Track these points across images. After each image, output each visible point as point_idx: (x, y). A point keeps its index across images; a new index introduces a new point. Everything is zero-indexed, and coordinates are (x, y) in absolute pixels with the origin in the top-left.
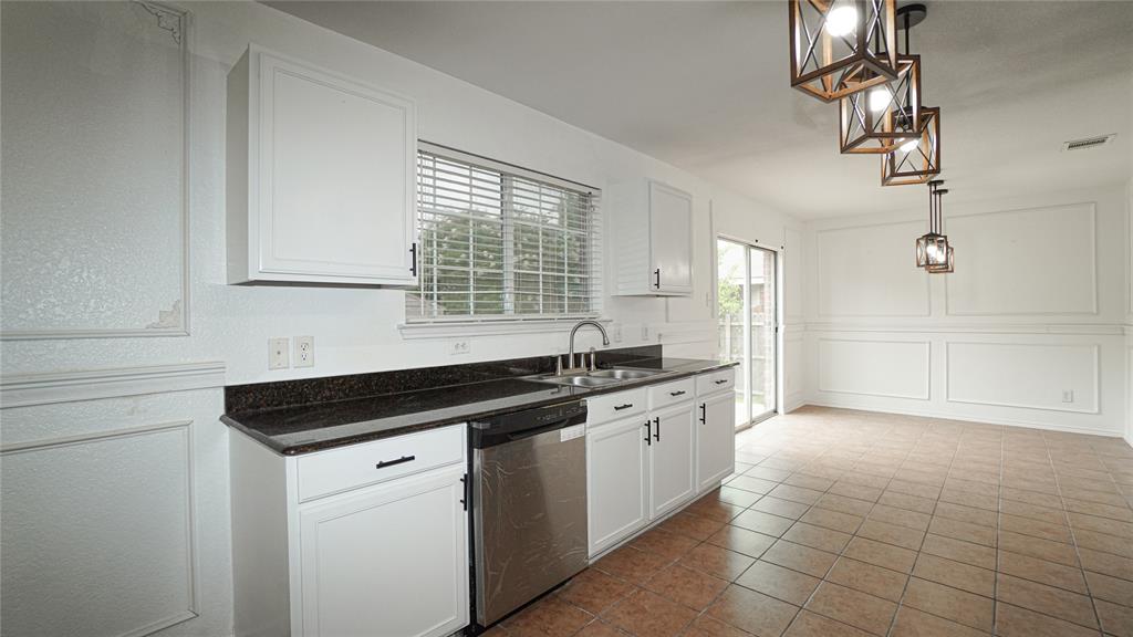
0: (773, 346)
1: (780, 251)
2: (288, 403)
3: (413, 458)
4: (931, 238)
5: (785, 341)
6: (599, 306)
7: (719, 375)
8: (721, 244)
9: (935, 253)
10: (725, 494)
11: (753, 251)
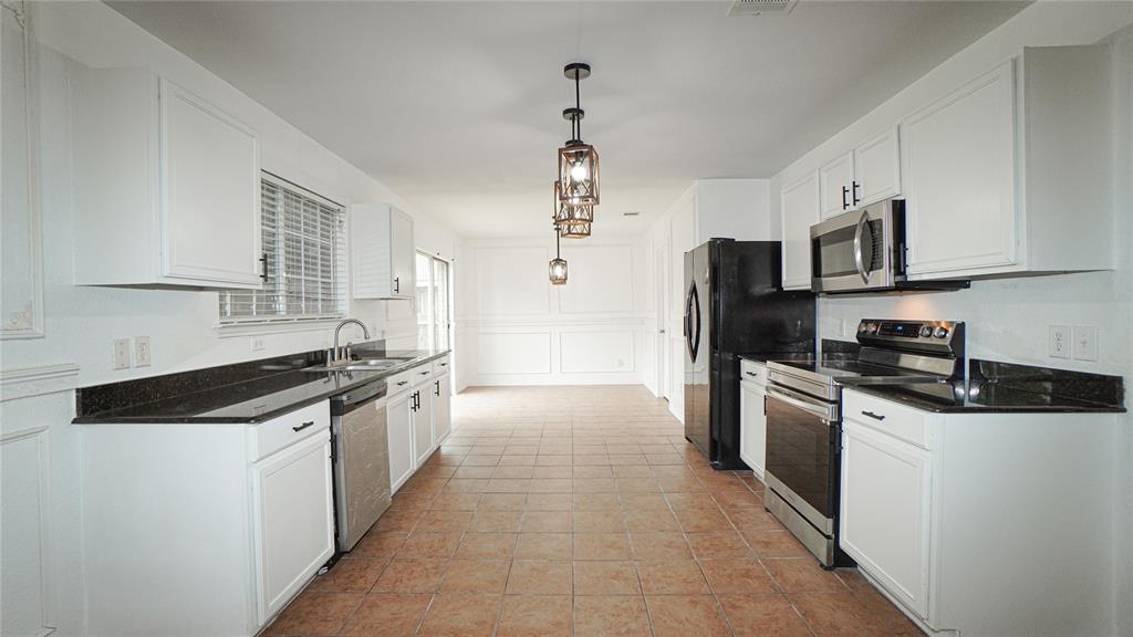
0: (446, 339)
1: (451, 263)
2: (134, 402)
3: (312, 423)
4: (558, 261)
5: (456, 335)
6: (344, 308)
7: (443, 360)
8: (418, 257)
9: (559, 271)
10: (444, 450)
11: (436, 262)
